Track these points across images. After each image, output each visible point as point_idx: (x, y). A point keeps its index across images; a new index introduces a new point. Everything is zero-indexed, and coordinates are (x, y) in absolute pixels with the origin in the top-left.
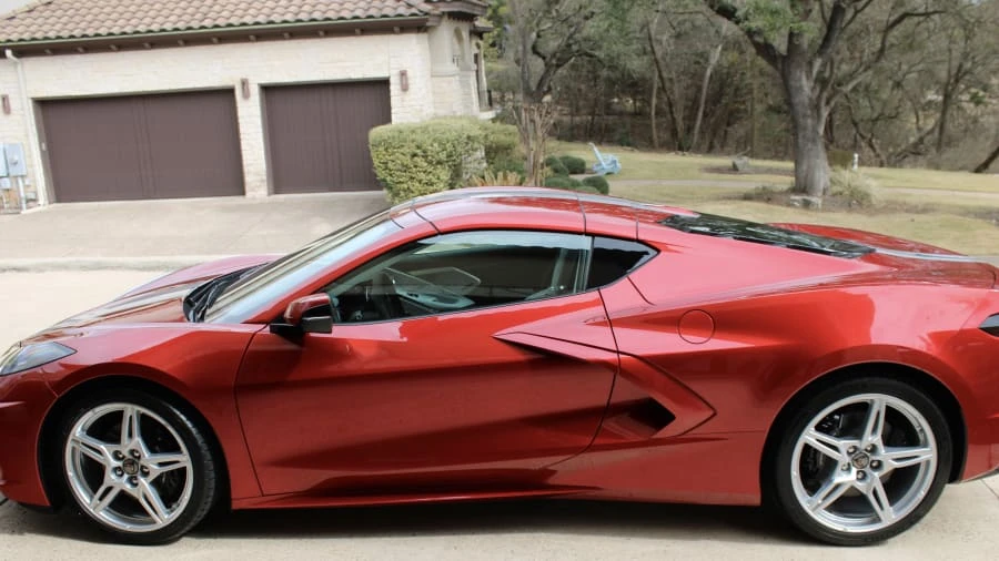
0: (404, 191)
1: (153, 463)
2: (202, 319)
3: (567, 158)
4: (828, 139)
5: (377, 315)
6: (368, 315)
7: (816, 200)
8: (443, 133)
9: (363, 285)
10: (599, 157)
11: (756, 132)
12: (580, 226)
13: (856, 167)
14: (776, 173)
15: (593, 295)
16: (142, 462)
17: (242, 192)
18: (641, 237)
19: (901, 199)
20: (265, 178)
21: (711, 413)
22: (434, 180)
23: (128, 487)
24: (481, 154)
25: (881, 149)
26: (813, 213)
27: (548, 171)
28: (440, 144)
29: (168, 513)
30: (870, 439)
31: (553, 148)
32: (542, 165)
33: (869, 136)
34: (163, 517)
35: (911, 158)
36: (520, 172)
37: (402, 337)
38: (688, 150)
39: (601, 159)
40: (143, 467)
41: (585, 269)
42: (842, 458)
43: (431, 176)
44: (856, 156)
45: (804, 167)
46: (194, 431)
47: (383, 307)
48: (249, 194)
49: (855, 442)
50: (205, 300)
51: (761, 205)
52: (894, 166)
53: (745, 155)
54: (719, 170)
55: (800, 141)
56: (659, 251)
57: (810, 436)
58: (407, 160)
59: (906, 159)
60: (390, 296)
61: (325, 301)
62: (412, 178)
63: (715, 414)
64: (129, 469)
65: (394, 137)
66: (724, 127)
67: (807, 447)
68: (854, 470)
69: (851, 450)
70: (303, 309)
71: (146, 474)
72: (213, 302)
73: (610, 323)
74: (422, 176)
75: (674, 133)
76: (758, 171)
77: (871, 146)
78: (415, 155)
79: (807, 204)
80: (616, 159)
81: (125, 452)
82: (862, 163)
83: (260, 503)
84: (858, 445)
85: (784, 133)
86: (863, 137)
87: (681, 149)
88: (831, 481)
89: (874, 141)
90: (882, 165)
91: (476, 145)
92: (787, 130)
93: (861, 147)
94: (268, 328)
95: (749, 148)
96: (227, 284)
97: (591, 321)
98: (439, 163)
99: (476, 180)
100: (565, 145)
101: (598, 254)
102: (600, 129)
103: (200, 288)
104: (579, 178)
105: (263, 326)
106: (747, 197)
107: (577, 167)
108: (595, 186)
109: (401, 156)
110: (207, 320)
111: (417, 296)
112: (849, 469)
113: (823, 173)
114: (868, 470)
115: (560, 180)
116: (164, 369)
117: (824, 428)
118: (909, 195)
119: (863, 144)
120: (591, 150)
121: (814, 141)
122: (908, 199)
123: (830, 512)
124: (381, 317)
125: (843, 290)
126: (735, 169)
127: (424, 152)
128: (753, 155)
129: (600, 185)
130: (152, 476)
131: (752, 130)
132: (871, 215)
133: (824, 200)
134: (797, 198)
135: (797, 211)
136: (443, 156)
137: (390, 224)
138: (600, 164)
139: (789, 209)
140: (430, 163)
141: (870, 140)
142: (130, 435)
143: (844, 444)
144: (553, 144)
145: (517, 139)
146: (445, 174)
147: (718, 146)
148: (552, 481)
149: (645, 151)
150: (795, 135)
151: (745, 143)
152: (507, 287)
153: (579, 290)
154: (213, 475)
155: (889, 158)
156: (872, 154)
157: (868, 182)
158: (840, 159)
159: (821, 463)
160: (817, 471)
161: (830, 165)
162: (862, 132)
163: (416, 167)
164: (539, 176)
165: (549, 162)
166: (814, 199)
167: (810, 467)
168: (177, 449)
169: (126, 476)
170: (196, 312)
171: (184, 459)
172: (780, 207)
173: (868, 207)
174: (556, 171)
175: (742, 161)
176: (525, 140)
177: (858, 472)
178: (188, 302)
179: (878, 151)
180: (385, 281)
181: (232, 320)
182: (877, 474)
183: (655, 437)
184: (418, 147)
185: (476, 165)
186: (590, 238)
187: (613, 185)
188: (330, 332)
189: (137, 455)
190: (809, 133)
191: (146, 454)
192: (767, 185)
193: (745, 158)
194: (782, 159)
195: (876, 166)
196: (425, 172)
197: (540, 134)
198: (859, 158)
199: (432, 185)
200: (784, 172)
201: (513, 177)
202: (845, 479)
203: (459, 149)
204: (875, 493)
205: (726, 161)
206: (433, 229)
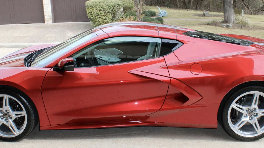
0: (97, 22)
1: (14, 115)
2: (30, 65)
3: (150, 11)
4: (234, 5)
5: (89, 65)
6: (86, 65)
7: (231, 25)
8: (110, 3)
9: (84, 54)
10: (160, 11)
11: (211, 3)
12: (157, 35)
13: (243, 14)
14: (218, 16)
15: (161, 58)
16: (10, 114)
17: (44, 22)
18: (178, 39)
19: (258, 25)
20: (51, 17)
21: (201, 98)
22: (107, 18)
23: (5, 123)
24: (122, 10)
25: (251, 9)
26: (230, 30)
27: (144, 15)
28: (109, 6)
29: (19, 131)
30: (254, 106)
31: (145, 8)
32: (142, 13)
33: (247, 4)
34: (17, 132)
35: (261, 12)
36: (135, 16)
37: (97, 72)
38: (189, 8)
39: (161, 11)
40: (10, 116)
41: (159, 49)
42: (244, 112)
43: (105, 17)
44: (243, 11)
45: (227, 15)
46: (27, 104)
47: (91, 62)
48: (46, 23)
49: (249, 107)
50: (31, 59)
51: (213, 27)
52: (256, 14)
53: (207, 10)
54: (199, 15)
55: (225, 6)
56: (183, 44)
57: (234, 105)
58: (98, 12)
59: (259, 12)
60: (93, 58)
61: (72, 60)
62: (99, 17)
63: (202, 98)
64: (5, 116)
65: (93, 4)
66: (201, 1)
67: (233, 109)
68: (248, 116)
69: (247, 110)
70: (65, 63)
71: (11, 118)
72: (34, 60)
73: (168, 68)
74: (103, 17)
75: (184, 3)
76: (211, 15)
77: (248, 8)
78: (100, 10)
79: (228, 27)
80: (166, 11)
81: (4, 111)
82: (245, 13)
83: (49, 128)
84: (250, 108)
85: (220, 3)
86: (245, 5)
87: (187, 8)
88: (241, 120)
89: (249, 6)
90: (251, 14)
91: (120, 7)
92: (221, 3)
93: (244, 8)
94: (52, 69)
95: (209, 8)
96: (39, 54)
97: (161, 67)
98: (108, 12)
99: (120, 18)
100: (149, 7)
101: (163, 44)
102: (160, 2)
103: (30, 55)
104: (154, 18)
105: (51, 68)
106: (208, 24)
107: (153, 14)
108: (159, 20)
109: (96, 10)
110: (32, 66)
111: (102, 58)
112: (247, 116)
113: (233, 17)
114: (253, 116)
115: (148, 18)
116: (17, 83)
117: (239, 103)
118: (260, 24)
119: (245, 7)
120: (158, 8)
121: (230, 6)
122: (260, 25)
123: (240, 130)
124: (90, 65)
125: (243, 57)
126: (204, 15)
127: (103, 9)
128: (210, 10)
129: (161, 20)
130: (13, 119)
131: (210, 2)
132: (249, 30)
133: (233, 25)
134: (225, 24)
135: (225, 29)
136: (110, 10)
137: (93, 34)
138: (160, 13)
139: (222, 28)
140: (105, 13)
141: (248, 6)
142: (6, 105)
143: (245, 108)
144: (145, 6)
145: (133, 5)
146: (110, 16)
147: (198, 8)
148: (148, 120)
149: (175, 9)
150: (224, 4)
151: (207, 6)
152: (132, 55)
153: (157, 56)
154: (34, 118)
155: (254, 11)
156: (248, 10)
157: (247, 19)
158: (238, 12)
159: (237, 114)
160: (236, 116)
161: (235, 14)
162: (245, 3)
163: (101, 14)
164: (141, 17)
165: (144, 13)
166: (230, 25)
167: (234, 115)
168: (21, 110)
169: (4, 119)
170: (28, 63)
171: (24, 113)
172: (219, 28)
173: (247, 27)
174: (146, 15)
175: (206, 12)
176: (136, 5)
177: (250, 117)
178: (25, 60)
179: (250, 9)
180: (92, 53)
181: (40, 66)
182: (256, 118)
183: (182, 106)
184: (102, 8)
185: (121, 14)
186: (161, 39)
187: (165, 20)
188: (73, 71)
189: (8, 112)
190: (228, 4)
191: (11, 111)
192: (215, 20)
193: (208, 12)
194: (219, 12)
195: (250, 14)
196: (103, 16)
197: (141, 3)
198: (244, 12)
199: (106, 20)
200: (220, 16)
201: (132, 17)
202: (245, 119)
203: (115, 8)
204: (255, 124)
205: (201, 12)
206: (108, 36)
